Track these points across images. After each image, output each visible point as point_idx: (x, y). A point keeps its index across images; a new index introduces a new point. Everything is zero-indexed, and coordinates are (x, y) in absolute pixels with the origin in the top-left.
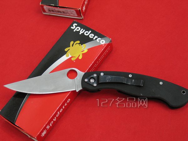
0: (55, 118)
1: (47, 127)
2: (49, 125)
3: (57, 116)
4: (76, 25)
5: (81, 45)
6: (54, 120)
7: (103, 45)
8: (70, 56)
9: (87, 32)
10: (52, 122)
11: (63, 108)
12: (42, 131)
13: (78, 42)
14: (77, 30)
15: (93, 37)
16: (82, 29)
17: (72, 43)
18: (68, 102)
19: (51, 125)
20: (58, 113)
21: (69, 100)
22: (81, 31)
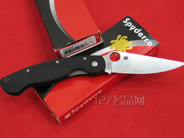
0: (83, 105)
1: (72, 111)
2: (75, 110)
3: (85, 103)
4: (129, 20)
5: (127, 40)
6: (81, 106)
7: (150, 47)
8: (114, 49)
9: (138, 30)
10: (79, 108)
11: (92, 97)
12: (67, 114)
13: (126, 37)
14: (128, 26)
15: (141, 36)
16: (133, 26)
17: (119, 36)
18: (99, 93)
19: (76, 110)
20: (87, 101)
21: (101, 91)
22: (131, 27)
